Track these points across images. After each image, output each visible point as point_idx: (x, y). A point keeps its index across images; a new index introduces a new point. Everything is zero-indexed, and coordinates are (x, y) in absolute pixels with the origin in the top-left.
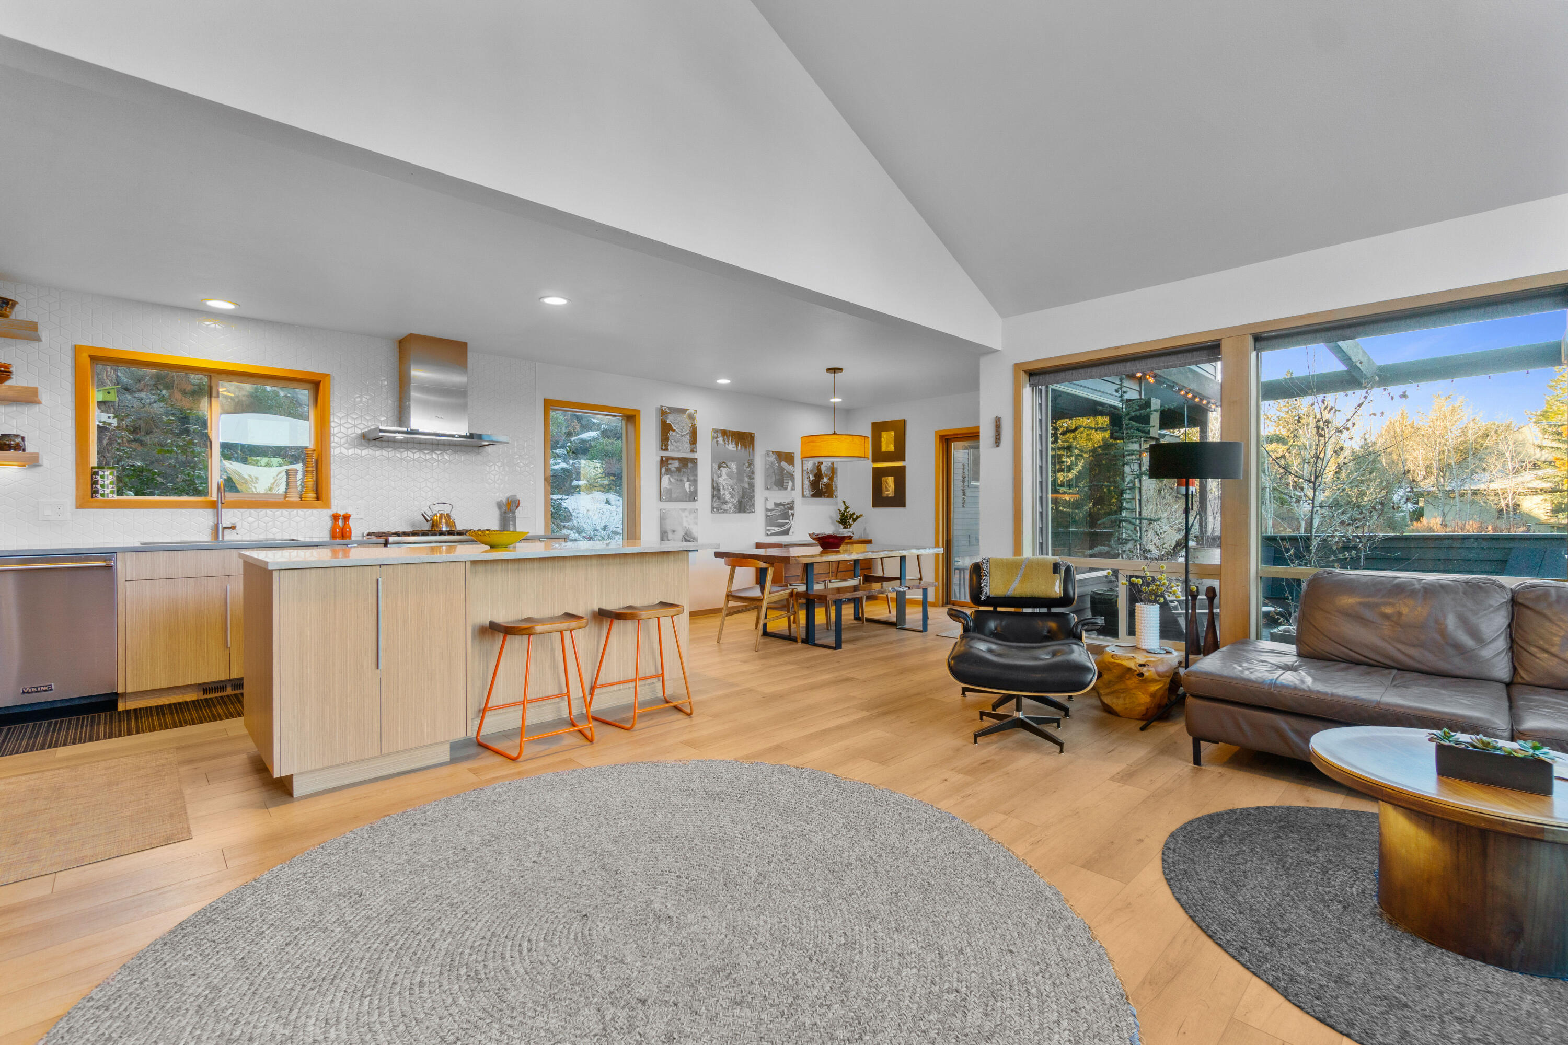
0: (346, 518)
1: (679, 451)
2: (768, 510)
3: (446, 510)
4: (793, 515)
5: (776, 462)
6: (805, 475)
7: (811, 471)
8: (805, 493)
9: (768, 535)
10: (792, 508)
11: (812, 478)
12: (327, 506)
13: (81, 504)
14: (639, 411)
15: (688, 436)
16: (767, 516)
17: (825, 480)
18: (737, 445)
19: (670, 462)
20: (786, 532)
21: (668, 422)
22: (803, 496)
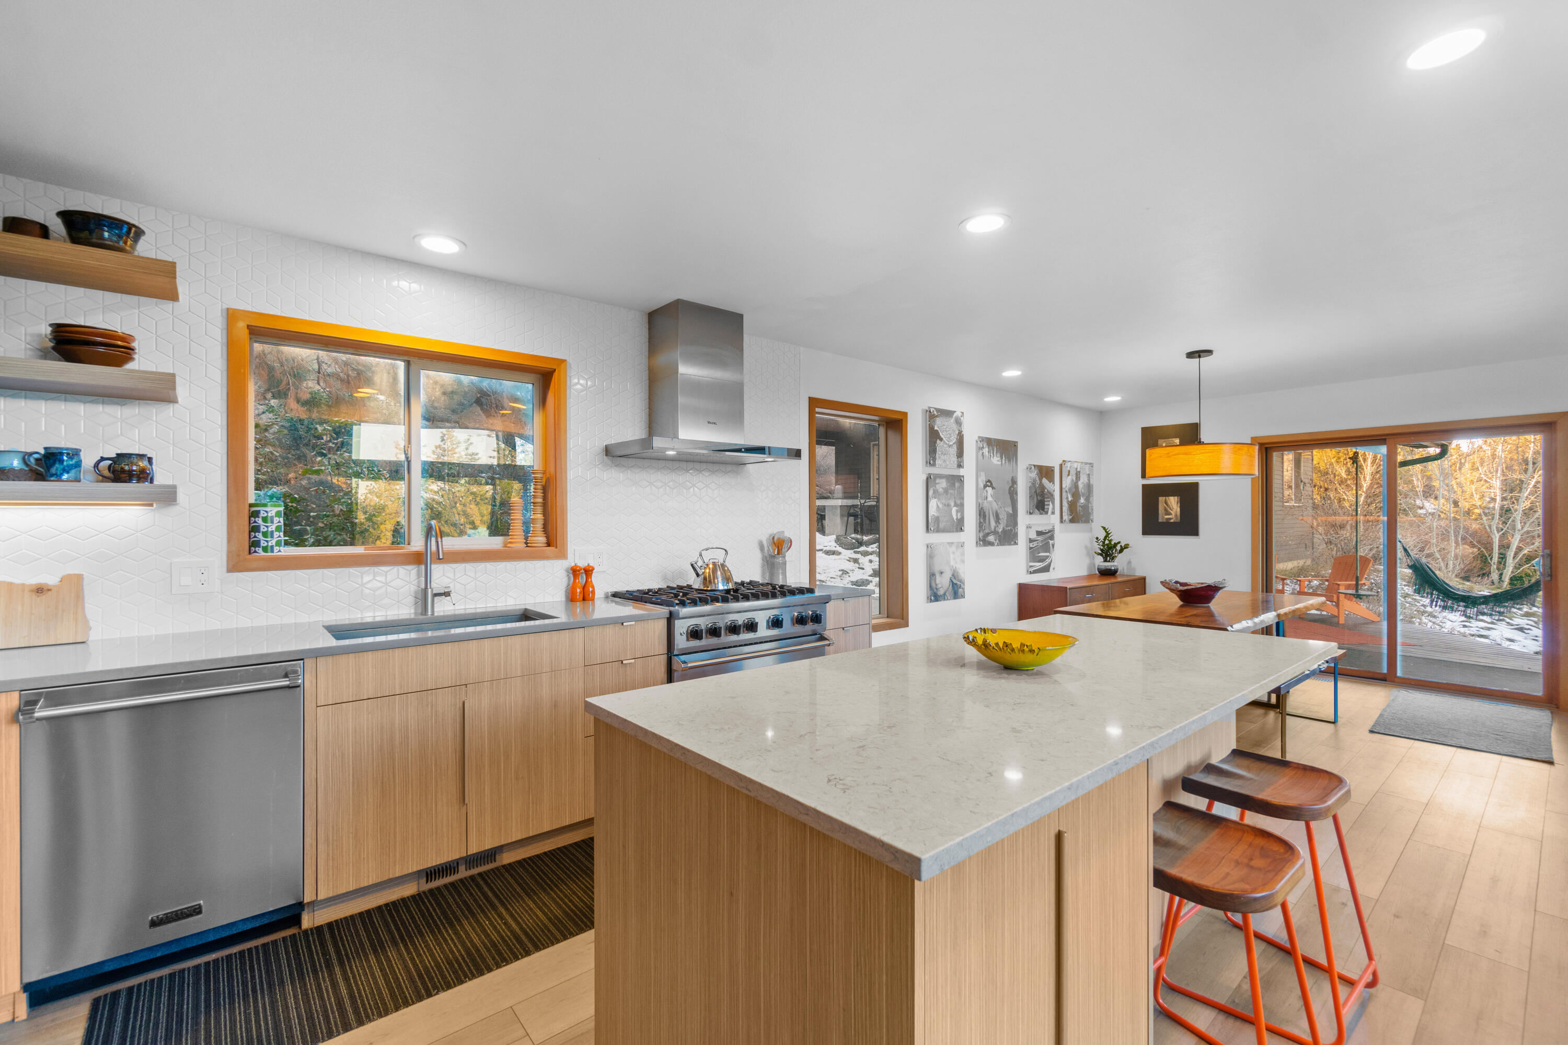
0: (588, 571)
1: (946, 467)
2: (1031, 541)
3: (719, 556)
4: (1053, 546)
5: (1037, 479)
6: (1064, 494)
7: (1070, 489)
8: (1064, 519)
9: (1031, 573)
10: (1052, 538)
11: (1070, 499)
12: (563, 555)
13: (235, 565)
14: (905, 414)
15: (955, 447)
16: (1031, 548)
17: (1082, 500)
18: (1002, 458)
19: (938, 481)
20: (1046, 569)
21: (936, 428)
22: (1062, 521)
